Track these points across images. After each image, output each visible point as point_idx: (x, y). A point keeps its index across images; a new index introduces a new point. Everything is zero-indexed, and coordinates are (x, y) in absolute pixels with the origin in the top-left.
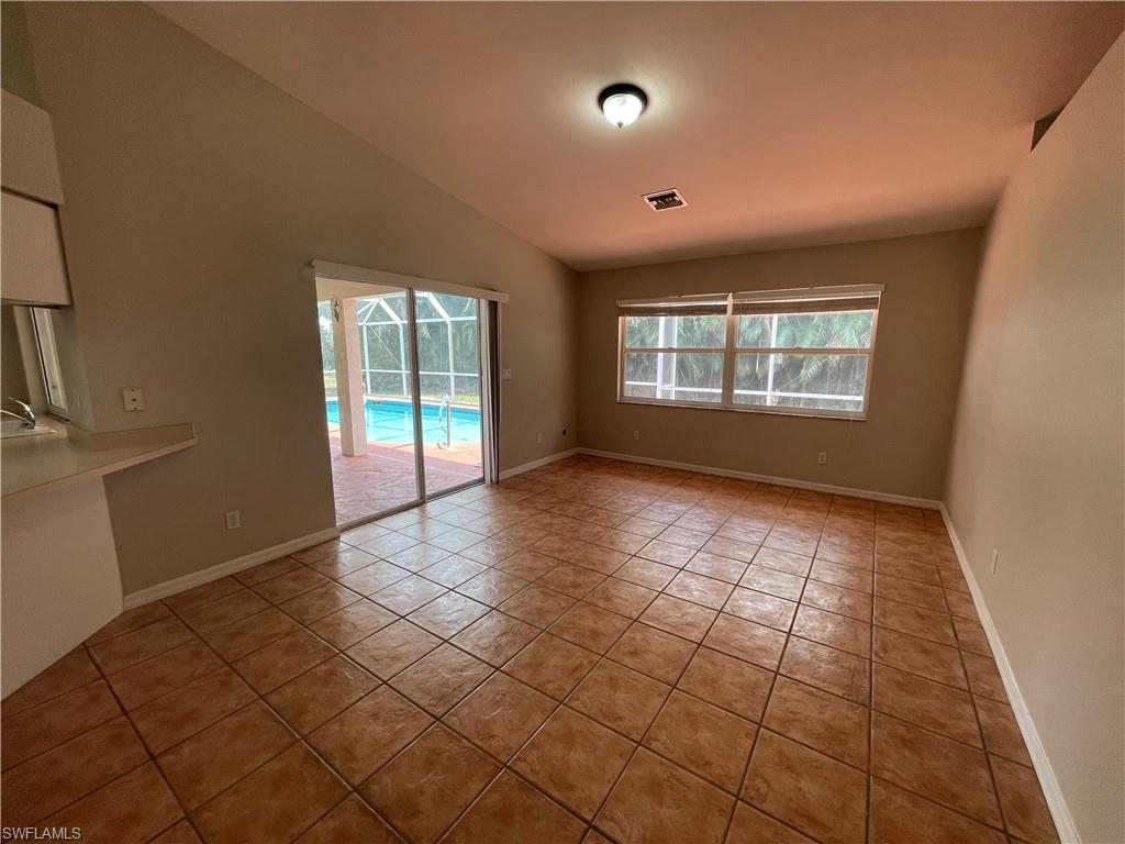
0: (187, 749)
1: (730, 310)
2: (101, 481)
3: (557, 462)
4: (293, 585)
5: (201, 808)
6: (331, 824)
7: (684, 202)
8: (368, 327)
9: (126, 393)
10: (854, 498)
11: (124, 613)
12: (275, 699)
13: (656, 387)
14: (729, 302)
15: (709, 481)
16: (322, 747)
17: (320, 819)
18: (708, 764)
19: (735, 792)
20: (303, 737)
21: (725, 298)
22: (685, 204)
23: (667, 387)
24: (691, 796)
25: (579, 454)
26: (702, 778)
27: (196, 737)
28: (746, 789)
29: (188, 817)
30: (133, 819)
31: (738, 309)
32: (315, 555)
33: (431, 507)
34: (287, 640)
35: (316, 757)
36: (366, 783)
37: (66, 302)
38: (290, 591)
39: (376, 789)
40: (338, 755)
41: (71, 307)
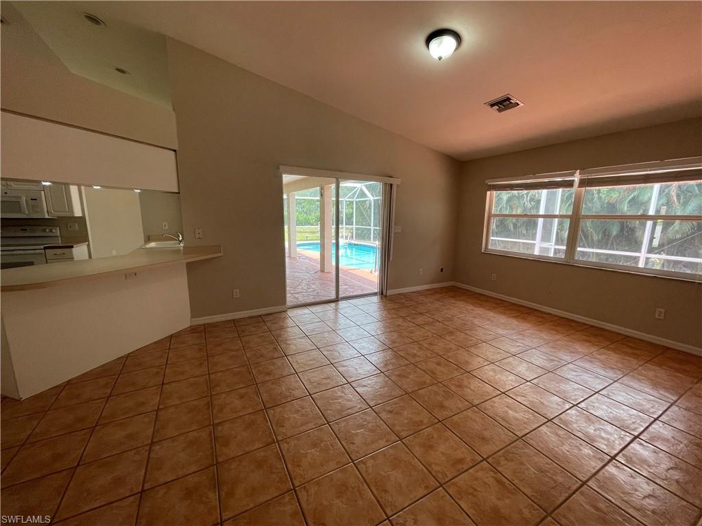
0: (173, 385)
1: (576, 184)
2: (185, 265)
3: (434, 289)
4: (253, 329)
5: (162, 409)
6: (195, 434)
7: (519, 103)
8: (356, 202)
9: (197, 230)
10: (691, 354)
11: (191, 326)
12: (213, 376)
13: (534, 244)
14: (576, 178)
15: (543, 318)
16: (214, 402)
17: (194, 430)
18: (386, 491)
19: (389, 515)
20: (211, 396)
21: (572, 175)
22: (521, 105)
23: (545, 245)
24: (360, 503)
25: (453, 286)
26: (375, 497)
27: (179, 381)
28: (398, 517)
31: (583, 183)
32: (271, 317)
33: (342, 304)
34: (233, 353)
35: (210, 405)
36: (218, 424)
37: (177, 191)
38: (250, 332)
39: (220, 428)
40: (216, 408)
41: (179, 193)
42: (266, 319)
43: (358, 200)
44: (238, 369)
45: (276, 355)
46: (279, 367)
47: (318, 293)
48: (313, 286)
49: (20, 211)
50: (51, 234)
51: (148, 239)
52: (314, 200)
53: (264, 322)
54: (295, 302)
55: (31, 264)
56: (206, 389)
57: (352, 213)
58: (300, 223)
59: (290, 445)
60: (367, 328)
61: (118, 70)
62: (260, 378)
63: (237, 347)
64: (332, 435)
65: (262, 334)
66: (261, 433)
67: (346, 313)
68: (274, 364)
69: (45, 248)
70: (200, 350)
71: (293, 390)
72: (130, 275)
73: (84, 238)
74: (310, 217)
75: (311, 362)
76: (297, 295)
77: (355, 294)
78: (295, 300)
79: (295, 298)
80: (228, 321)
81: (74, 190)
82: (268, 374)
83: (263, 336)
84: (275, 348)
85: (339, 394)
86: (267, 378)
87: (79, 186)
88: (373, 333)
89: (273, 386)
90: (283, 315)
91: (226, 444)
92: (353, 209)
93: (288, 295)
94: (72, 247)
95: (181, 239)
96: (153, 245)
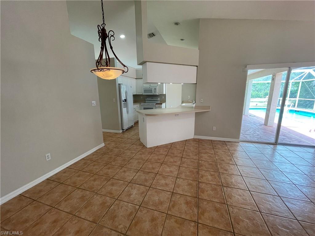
0: (186, 159)
2: (195, 113)
4: (220, 147)
5: (181, 166)
6: (191, 182)
8: (302, 82)
9: (201, 99)
11: (193, 138)
12: (200, 161)
16: (200, 172)
17: (191, 180)
20: (199, 169)
27: (188, 159)
29: (180, 166)
30: (175, 162)
32: (230, 144)
33: (279, 147)
34: (210, 155)
35: (198, 173)
36: (200, 182)
37: (196, 83)
38: (218, 147)
39: (201, 184)
40: (200, 175)
41: (196, 84)
42: (228, 144)
43: (304, 81)
44: (211, 162)
45: (231, 163)
46: (232, 169)
47: (260, 137)
48: (258, 133)
49: (152, 93)
50: (158, 100)
51: (183, 102)
52: (265, 83)
53: (226, 144)
54: (245, 139)
55: (152, 108)
56: (197, 166)
57: (297, 90)
58: (253, 97)
59: (234, 210)
60: (300, 168)
61: (181, 40)
62: (221, 171)
63: (212, 153)
64: (262, 220)
65: (224, 150)
66: (219, 196)
67: (283, 153)
68: (229, 167)
69: (156, 104)
70: (196, 149)
71: (238, 183)
72: (176, 115)
73: (165, 101)
74: (260, 94)
75: (251, 174)
76: (246, 136)
77: (292, 143)
78: (245, 138)
79: (245, 136)
80: (209, 140)
81: (164, 84)
82: (226, 170)
83: (225, 151)
84: (230, 159)
85: (271, 200)
86: (225, 172)
87: (166, 83)
88: (306, 173)
89: (228, 177)
90: (237, 144)
91: (203, 192)
92: (298, 87)
93: (241, 135)
94: (162, 104)
95: (194, 102)
96: (184, 104)
